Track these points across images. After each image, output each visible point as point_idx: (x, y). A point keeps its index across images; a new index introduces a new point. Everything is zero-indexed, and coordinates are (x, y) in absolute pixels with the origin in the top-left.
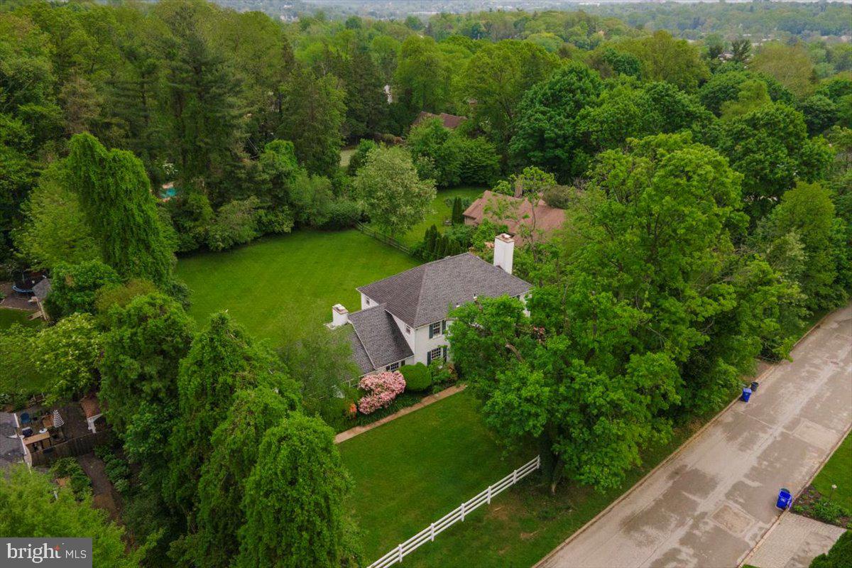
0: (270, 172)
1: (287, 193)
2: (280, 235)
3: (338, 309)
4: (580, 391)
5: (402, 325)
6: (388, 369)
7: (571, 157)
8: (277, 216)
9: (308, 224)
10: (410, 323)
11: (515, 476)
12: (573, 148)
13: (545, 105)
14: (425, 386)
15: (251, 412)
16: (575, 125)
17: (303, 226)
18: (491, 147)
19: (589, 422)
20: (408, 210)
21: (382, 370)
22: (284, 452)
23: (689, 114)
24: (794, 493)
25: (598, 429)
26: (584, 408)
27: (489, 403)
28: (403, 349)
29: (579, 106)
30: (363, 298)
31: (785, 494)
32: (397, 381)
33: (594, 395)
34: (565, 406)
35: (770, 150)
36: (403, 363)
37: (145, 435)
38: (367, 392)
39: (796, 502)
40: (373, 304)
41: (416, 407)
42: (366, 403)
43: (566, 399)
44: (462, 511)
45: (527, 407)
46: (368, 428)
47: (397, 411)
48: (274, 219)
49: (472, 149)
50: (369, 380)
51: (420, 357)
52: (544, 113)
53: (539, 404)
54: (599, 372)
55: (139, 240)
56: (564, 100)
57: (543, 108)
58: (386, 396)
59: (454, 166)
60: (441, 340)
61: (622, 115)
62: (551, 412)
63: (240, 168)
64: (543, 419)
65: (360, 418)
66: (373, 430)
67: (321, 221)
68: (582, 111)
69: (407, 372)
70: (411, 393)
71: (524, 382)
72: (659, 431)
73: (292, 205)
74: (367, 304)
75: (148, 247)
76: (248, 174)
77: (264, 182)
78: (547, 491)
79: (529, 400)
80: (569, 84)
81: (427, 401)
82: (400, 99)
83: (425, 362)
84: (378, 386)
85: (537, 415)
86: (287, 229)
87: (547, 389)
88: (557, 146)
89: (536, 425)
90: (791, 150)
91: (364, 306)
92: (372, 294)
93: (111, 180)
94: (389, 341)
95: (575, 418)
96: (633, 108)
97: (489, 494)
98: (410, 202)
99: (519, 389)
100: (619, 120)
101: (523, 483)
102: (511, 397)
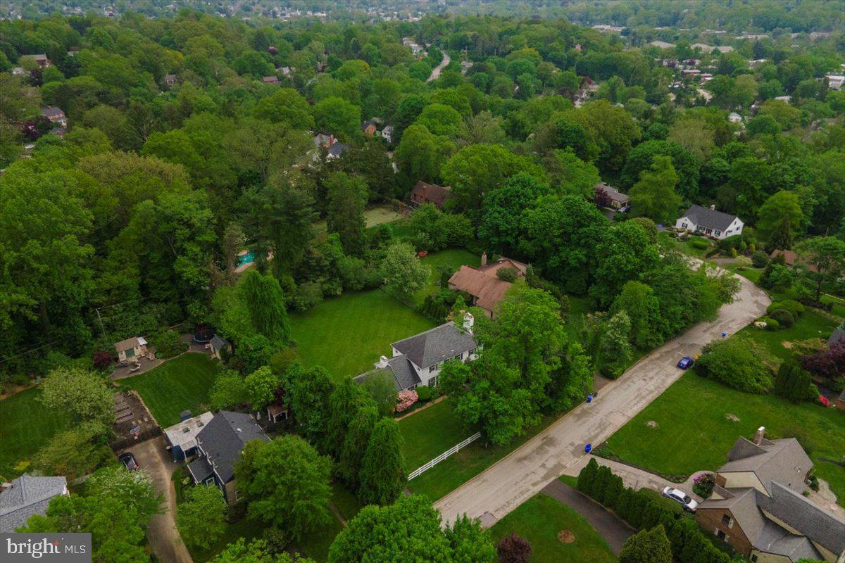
0: (329, 259)
1: (338, 269)
2: (334, 297)
3: (383, 359)
4: (493, 404)
5: (416, 367)
6: (409, 389)
7: (517, 243)
8: (332, 285)
9: (352, 289)
10: (420, 366)
11: (469, 440)
12: (518, 236)
13: (501, 206)
14: (427, 397)
15: (367, 417)
16: (519, 220)
17: (348, 290)
18: (468, 221)
19: (496, 417)
20: (415, 284)
21: (406, 390)
22: (384, 431)
23: (589, 217)
24: (593, 447)
25: (499, 420)
26: (494, 412)
27: (456, 409)
28: (416, 379)
29: (522, 207)
30: (394, 350)
31: (589, 446)
32: (414, 396)
33: (498, 407)
34: (487, 411)
35: (625, 253)
36: (416, 386)
37: (316, 425)
38: (400, 401)
39: (594, 450)
40: (399, 354)
41: (424, 408)
42: (400, 407)
43: (487, 408)
44: (446, 455)
45: (470, 411)
46: (400, 419)
47: (414, 410)
48: (331, 287)
49: (454, 224)
50: (401, 395)
51: (425, 382)
52: (500, 213)
53: (476, 410)
54: (501, 397)
55: (277, 322)
56: (513, 202)
57: (500, 209)
58: (409, 403)
59: (443, 238)
60: (435, 373)
61: (547, 219)
62: (481, 413)
63: (311, 259)
64: (478, 416)
65: (397, 414)
66: (403, 420)
67: (360, 287)
68: (524, 212)
69: (419, 391)
70: (421, 401)
71: (470, 401)
72: (534, 419)
73: (341, 278)
74: (396, 353)
75: (282, 325)
76: (316, 262)
77: (326, 266)
78: (484, 447)
79: (472, 409)
80: (516, 192)
81: (429, 405)
82: (403, 170)
83: (427, 385)
84: (405, 398)
85: (475, 415)
86: (339, 293)
87: (479, 404)
88: (508, 235)
89: (475, 418)
90: (637, 252)
91: (395, 354)
92: (399, 348)
93: (266, 293)
94: (409, 374)
95: (491, 415)
96: (554, 215)
97: (457, 448)
98: (415, 279)
99: (468, 404)
100: (545, 223)
101: (473, 444)
102: (465, 407)
